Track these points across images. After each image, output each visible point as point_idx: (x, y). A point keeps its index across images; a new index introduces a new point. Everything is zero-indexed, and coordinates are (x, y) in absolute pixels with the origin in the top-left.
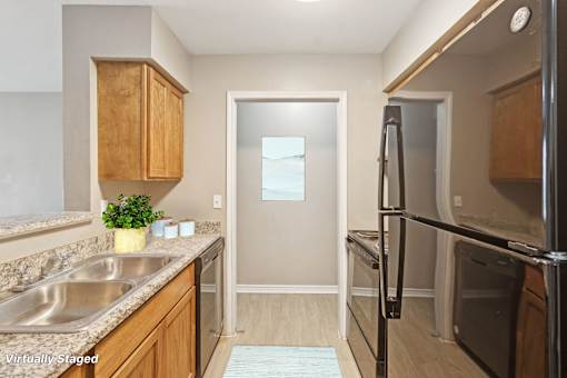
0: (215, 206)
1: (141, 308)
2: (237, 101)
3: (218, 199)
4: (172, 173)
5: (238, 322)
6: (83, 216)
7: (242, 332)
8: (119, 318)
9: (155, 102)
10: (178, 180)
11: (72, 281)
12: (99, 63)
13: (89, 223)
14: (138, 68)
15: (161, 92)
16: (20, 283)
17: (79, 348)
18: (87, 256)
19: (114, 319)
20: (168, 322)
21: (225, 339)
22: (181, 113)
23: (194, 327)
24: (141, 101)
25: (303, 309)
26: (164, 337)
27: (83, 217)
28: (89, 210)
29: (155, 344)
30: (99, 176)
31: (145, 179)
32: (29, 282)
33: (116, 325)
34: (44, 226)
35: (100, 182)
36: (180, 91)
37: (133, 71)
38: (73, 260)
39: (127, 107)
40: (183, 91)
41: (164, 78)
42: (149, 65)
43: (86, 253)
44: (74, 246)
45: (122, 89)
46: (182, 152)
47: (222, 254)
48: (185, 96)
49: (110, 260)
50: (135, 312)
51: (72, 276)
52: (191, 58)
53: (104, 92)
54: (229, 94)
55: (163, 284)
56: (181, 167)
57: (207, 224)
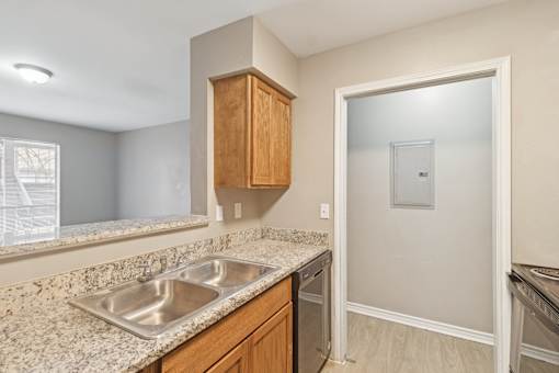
0: (323, 216)
1: (217, 323)
2: (346, 98)
3: (325, 208)
4: (277, 181)
5: (348, 348)
6: (200, 219)
7: (354, 362)
8: (190, 333)
9: (259, 110)
10: (287, 187)
11: (182, 279)
12: (216, 82)
13: (206, 225)
14: (243, 80)
15: (267, 99)
16: (144, 275)
17: (139, 360)
18: (203, 256)
19: (184, 333)
20: (256, 340)
21: (333, 364)
22: (289, 121)
23: (290, 347)
24: (246, 111)
25: (438, 354)
26: (250, 353)
27: (199, 221)
28: (206, 214)
29: (239, 361)
30: (216, 184)
31: (249, 186)
32: (150, 274)
33: (185, 339)
34: (167, 227)
35: (216, 189)
36: (286, 97)
37: (239, 84)
38: (192, 258)
39: (235, 118)
40: (291, 97)
41: (269, 85)
42: (253, 75)
43: (202, 253)
44: (192, 246)
45: (231, 103)
46: (289, 159)
47: (330, 269)
48: (294, 102)
49: (217, 262)
50: (209, 328)
51: (183, 275)
52: (299, 62)
53: (218, 108)
54: (337, 92)
55: (247, 299)
56: (288, 174)
57: (314, 235)
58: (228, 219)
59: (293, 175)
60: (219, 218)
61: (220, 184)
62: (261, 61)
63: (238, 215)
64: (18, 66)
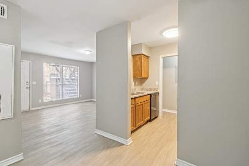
0: (156, 85)
2: (162, 57)
3: (157, 83)
4: (146, 76)
10: (148, 78)
15: (144, 59)
22: (148, 62)
24: (140, 62)
31: (141, 77)
37: (139, 56)
39: (138, 63)
40: (148, 57)
42: (142, 54)
45: (137, 60)
52: (151, 48)
53: (134, 61)
54: (160, 56)
56: (148, 75)
57: (154, 89)
58: (135, 85)
59: (150, 75)
60: (133, 84)
61: (134, 77)
62: (144, 52)
63: (137, 84)
64: (86, 51)
